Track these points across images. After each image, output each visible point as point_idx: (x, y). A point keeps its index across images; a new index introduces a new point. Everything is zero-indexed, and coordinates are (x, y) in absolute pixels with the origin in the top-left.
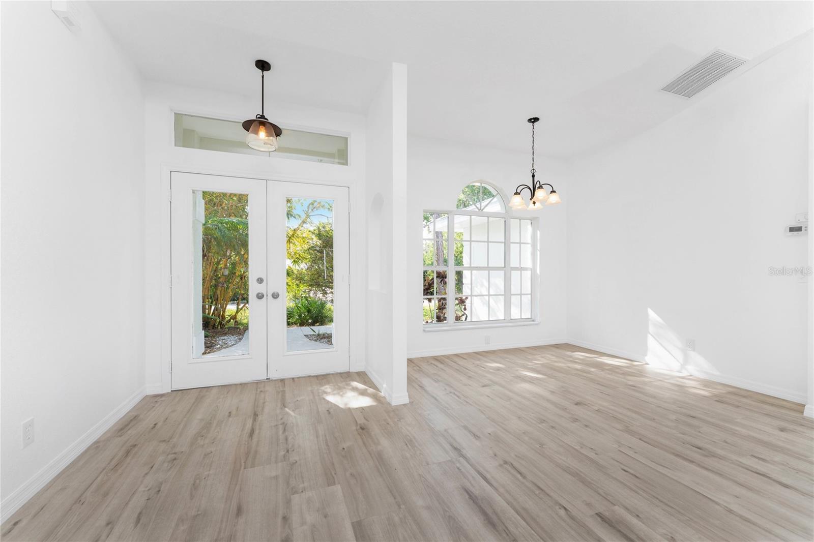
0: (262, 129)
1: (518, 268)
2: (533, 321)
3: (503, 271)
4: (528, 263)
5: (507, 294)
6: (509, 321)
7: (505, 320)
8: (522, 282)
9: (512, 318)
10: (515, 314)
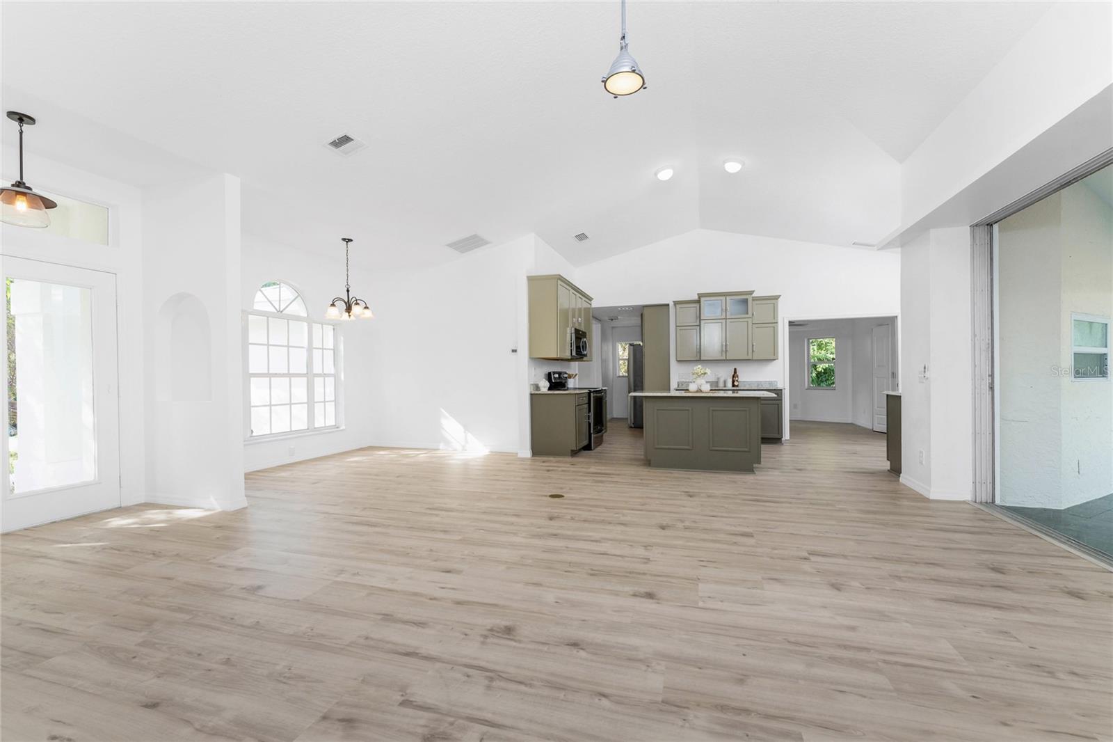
0: (20, 199)
1: (320, 374)
2: (338, 428)
3: (306, 378)
4: (330, 369)
5: (311, 403)
6: (311, 430)
7: (308, 429)
8: (325, 389)
9: (316, 426)
10: (319, 423)
